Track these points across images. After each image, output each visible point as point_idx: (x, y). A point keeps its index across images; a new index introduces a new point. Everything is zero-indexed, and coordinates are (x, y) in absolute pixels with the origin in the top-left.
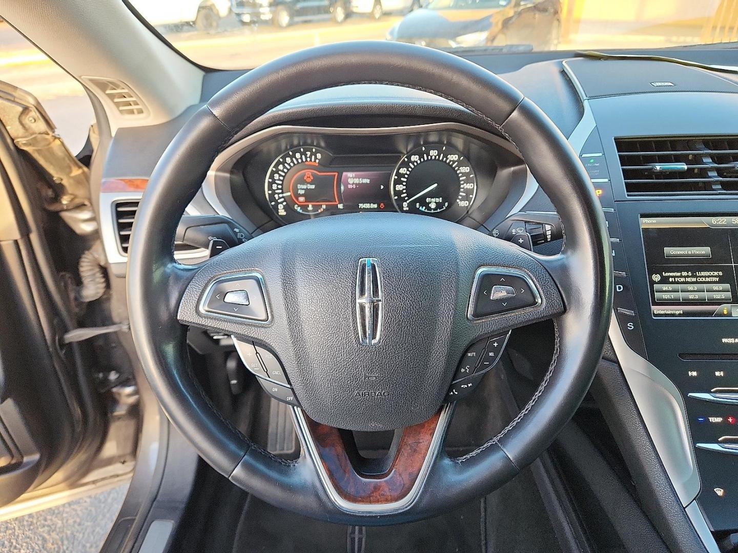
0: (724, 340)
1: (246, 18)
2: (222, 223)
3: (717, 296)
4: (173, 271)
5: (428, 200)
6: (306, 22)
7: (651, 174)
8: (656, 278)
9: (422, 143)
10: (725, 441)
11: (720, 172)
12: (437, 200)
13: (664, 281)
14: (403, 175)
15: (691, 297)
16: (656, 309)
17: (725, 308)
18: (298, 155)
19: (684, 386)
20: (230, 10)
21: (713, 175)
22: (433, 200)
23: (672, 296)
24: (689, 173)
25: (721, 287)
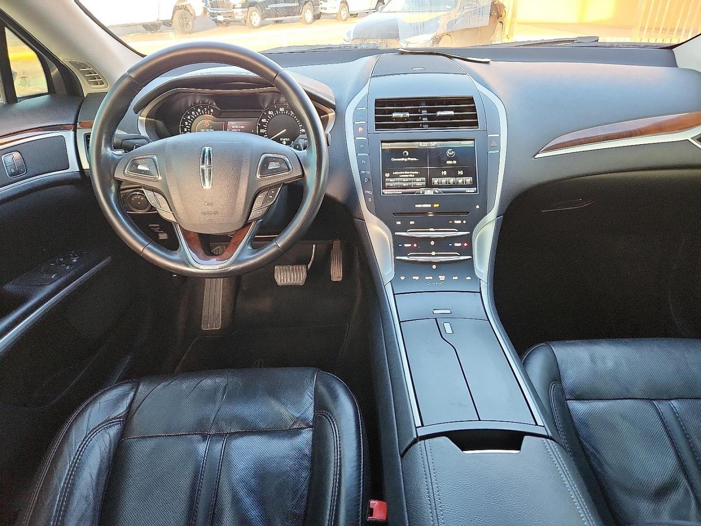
0: (417, 206)
1: (220, 18)
2: (142, 138)
3: (418, 184)
4: (112, 155)
5: (281, 139)
6: (277, 22)
7: (391, 119)
8: (387, 175)
9: (274, 103)
10: (410, 256)
11: (429, 118)
12: (287, 139)
13: (391, 177)
14: (264, 123)
15: (404, 185)
16: (386, 192)
17: (421, 190)
18: (199, 110)
19: (393, 229)
20: (205, 11)
21: (425, 120)
22: (284, 139)
23: (395, 184)
24: (411, 118)
25: (420, 179)
